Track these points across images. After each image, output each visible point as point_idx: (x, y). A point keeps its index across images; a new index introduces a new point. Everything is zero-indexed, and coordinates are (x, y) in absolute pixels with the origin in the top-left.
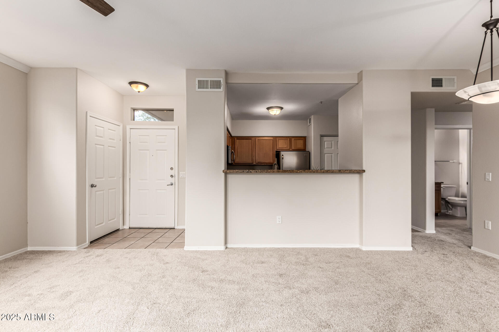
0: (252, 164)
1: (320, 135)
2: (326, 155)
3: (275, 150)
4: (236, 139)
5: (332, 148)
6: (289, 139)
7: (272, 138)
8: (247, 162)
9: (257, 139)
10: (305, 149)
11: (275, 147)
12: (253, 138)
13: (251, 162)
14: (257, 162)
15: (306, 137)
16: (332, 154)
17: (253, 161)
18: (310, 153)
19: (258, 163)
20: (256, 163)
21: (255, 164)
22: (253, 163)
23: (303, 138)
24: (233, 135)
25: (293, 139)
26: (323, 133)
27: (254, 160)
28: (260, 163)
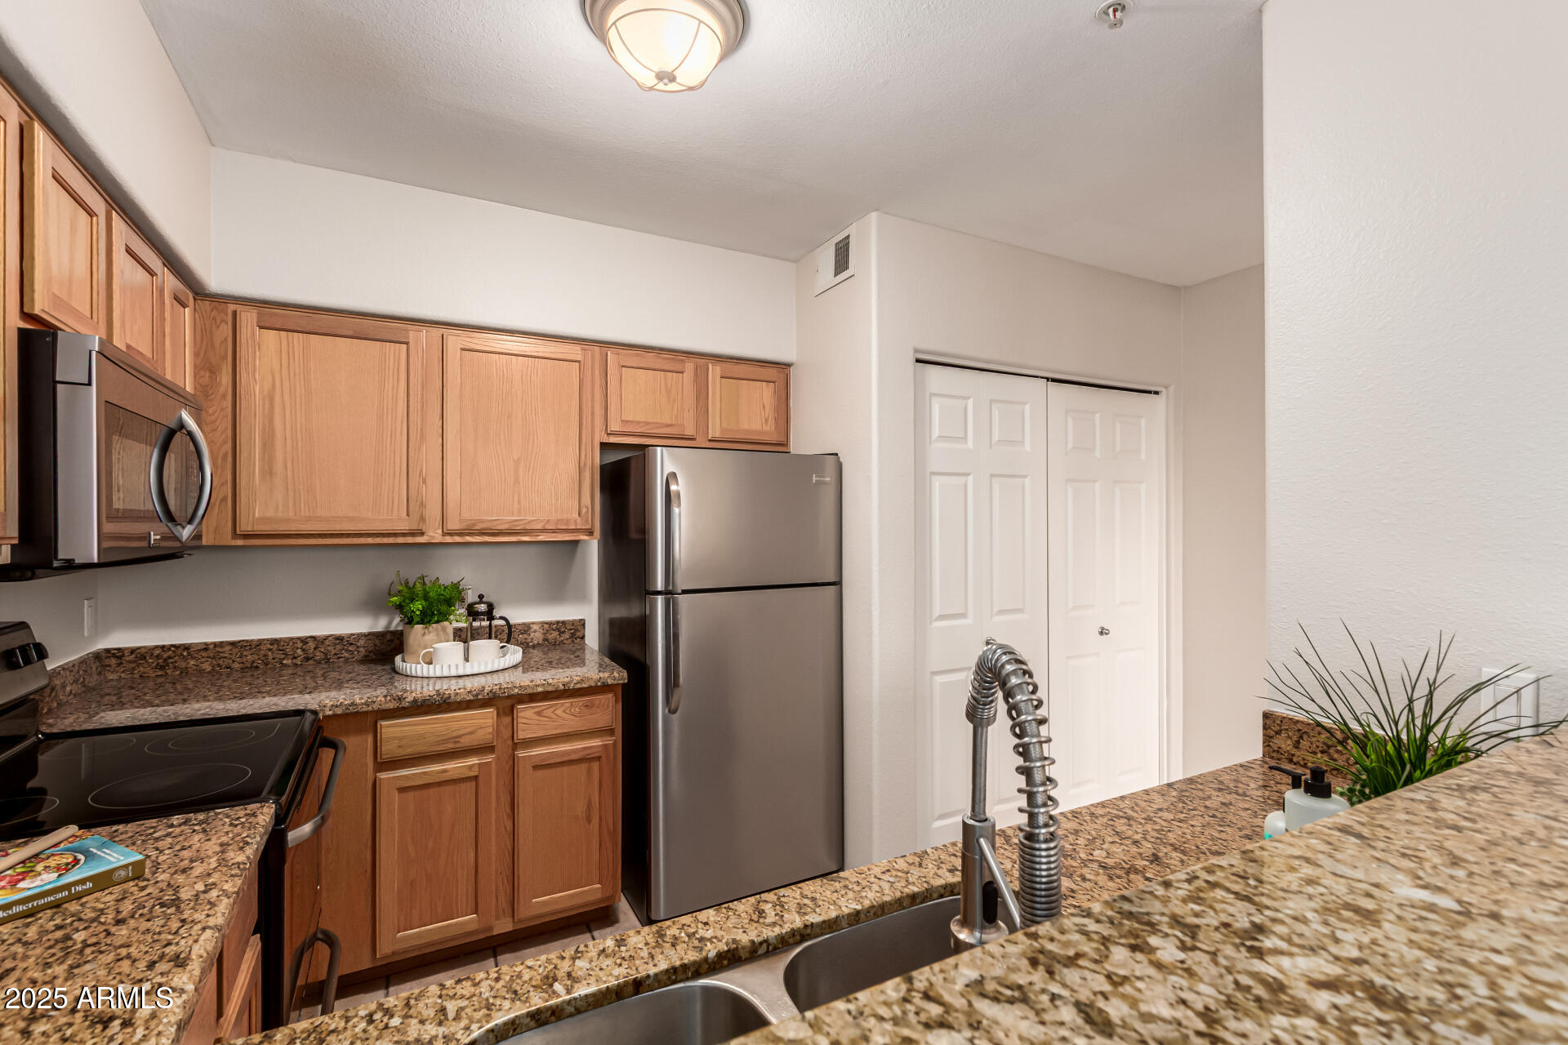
0: (410, 540)
1: (916, 351)
2: (937, 482)
3: (600, 437)
4: (248, 318)
5: (965, 438)
6: (689, 366)
7: (575, 352)
8: (361, 527)
9: (455, 341)
10: (785, 444)
11: (599, 421)
12: (422, 338)
13: (404, 526)
14: (453, 525)
15: (788, 365)
16: (969, 474)
17: (422, 519)
18: (840, 466)
19: (460, 534)
20: (444, 534)
21: (434, 535)
22: (422, 534)
23: (771, 373)
24: (215, 280)
25: (714, 371)
26: (936, 345)
27: (433, 511)
28: (482, 533)
